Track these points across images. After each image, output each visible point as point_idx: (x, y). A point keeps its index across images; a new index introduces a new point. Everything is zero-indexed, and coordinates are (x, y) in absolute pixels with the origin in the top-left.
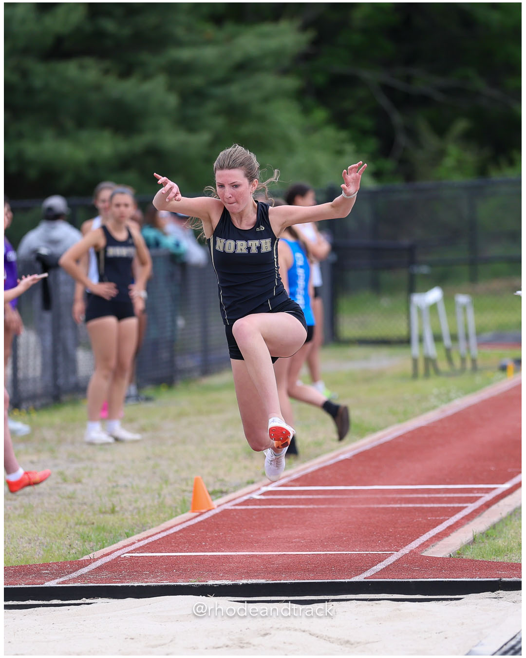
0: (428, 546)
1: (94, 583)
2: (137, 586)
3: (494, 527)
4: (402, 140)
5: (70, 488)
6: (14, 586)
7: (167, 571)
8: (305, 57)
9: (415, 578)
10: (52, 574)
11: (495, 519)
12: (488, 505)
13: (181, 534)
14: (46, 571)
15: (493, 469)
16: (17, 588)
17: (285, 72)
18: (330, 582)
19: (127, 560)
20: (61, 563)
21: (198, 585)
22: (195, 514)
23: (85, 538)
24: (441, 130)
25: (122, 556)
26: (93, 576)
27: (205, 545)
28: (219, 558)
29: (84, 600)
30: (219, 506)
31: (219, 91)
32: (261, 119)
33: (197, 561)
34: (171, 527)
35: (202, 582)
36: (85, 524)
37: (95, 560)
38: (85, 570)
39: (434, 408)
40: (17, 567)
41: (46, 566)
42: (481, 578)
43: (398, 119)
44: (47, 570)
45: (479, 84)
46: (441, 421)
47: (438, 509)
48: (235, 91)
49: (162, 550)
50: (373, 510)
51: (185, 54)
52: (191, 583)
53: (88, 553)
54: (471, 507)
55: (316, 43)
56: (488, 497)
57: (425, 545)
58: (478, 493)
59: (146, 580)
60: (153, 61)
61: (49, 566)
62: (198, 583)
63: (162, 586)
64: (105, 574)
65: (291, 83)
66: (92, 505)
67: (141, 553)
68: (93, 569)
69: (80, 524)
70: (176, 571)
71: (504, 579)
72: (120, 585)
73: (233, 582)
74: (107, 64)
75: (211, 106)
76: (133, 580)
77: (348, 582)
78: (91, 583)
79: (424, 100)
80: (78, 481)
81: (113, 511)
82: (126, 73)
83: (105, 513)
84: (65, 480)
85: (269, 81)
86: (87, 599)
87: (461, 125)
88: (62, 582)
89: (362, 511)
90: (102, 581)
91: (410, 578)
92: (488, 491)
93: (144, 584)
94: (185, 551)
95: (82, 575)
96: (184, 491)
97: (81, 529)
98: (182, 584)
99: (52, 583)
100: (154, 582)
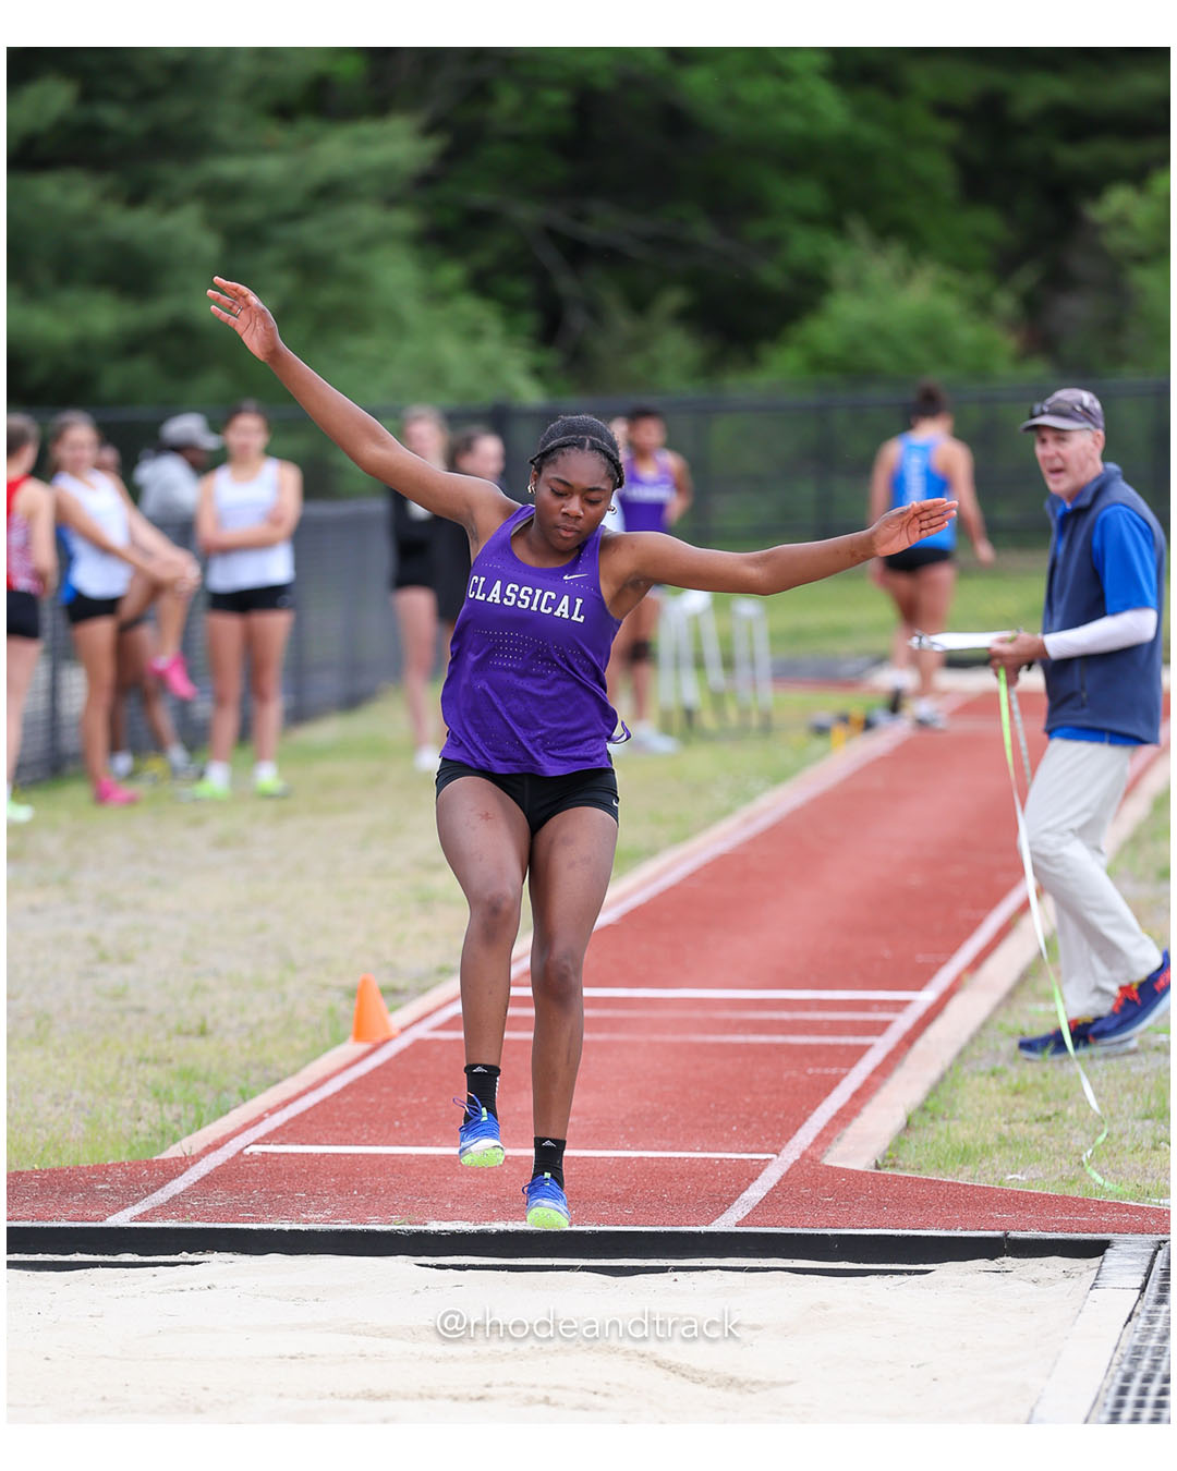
0: (829, 1141)
1: (204, 1221)
2: (292, 1232)
3: (934, 1091)
4: (577, 320)
5: (115, 975)
6: (45, 1225)
7: (340, 1192)
8: (425, 181)
9: (836, 1228)
10: (116, 1192)
11: (933, 1074)
12: (909, 1039)
13: (349, 1099)
14: (104, 1186)
15: (887, 953)
16: (53, 1228)
17: (392, 202)
18: (670, 1232)
19: (257, 1161)
20: (130, 1164)
21: (409, 1231)
22: (363, 1047)
23: (161, 1096)
24: (639, 304)
25: (247, 1151)
26: (198, 1201)
27: (401, 1127)
28: (434, 1161)
29: (184, 1256)
30: (403, 1030)
31: (286, 232)
32: (357, 280)
33: (393, 1167)
34: (325, 1080)
35: (416, 1224)
36: (157, 1062)
37: (196, 1159)
38: (178, 1186)
39: (727, 812)
40: (45, 1172)
41: (102, 1170)
42: (966, 1230)
43: (566, 284)
44: (105, 1182)
45: (703, 231)
46: (753, 842)
47: (820, 1049)
48: (313, 234)
49: (320, 1137)
50: (699, 1049)
51: (230, 168)
52: (396, 1228)
53: (175, 1140)
54: (881, 1046)
55: (448, 157)
56: (903, 1022)
57: (825, 1138)
58: (880, 1011)
59: (304, 1216)
60: (182, 177)
61: (107, 1172)
62: (410, 1227)
63: (337, 1232)
64: (219, 1198)
65: (404, 220)
66: (161, 1017)
67: (282, 1143)
68: (195, 1183)
69: (147, 1061)
70: (359, 1194)
71: (1013, 1234)
72: (255, 1226)
73: (479, 1227)
74: (109, 180)
75: (271, 256)
76: (280, 1212)
77: (707, 1233)
78: (198, 1220)
79: (611, 257)
80: (125, 960)
81: (203, 1032)
82: (136, 198)
83: (188, 1034)
84: (103, 958)
85: (368, 217)
86: (190, 1253)
87: (674, 299)
88: (140, 1215)
89: (676, 1049)
90: (216, 1214)
91: (826, 1227)
92: (900, 1006)
93: (303, 1227)
94: (364, 1141)
95: (175, 1197)
96: (325, 987)
97: (152, 1073)
98: (378, 1228)
99: (121, 1219)
100: (322, 1221)
